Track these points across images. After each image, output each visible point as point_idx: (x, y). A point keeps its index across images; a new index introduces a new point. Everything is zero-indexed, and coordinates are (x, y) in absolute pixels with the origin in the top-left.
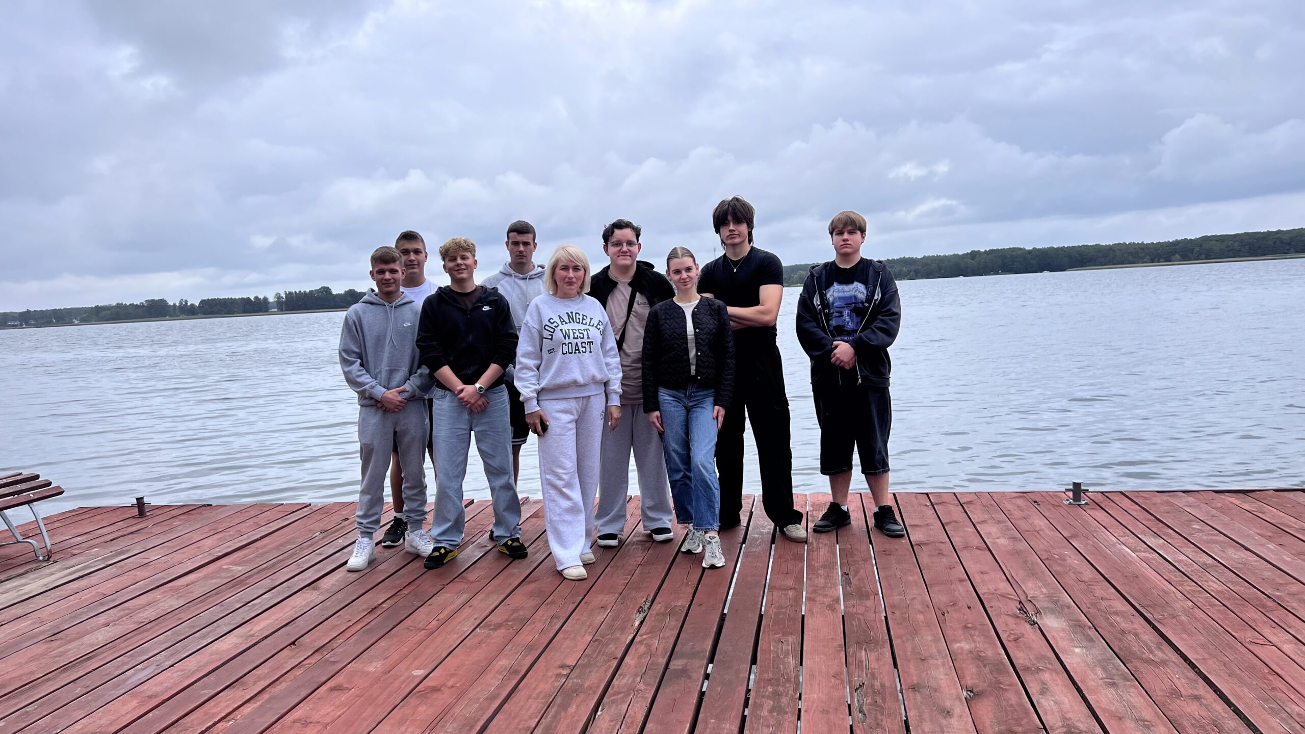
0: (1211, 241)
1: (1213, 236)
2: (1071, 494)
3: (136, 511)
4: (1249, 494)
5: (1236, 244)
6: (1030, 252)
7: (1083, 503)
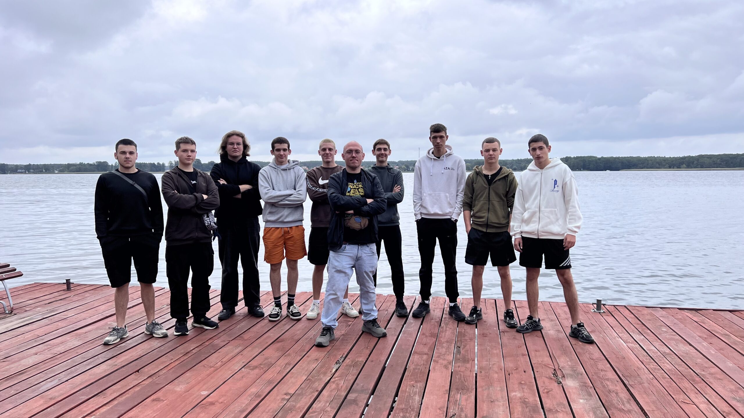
0: (704, 157)
1: (705, 155)
2: (595, 306)
3: (65, 287)
4: (699, 311)
5: (719, 160)
6: (599, 159)
7: (602, 311)
